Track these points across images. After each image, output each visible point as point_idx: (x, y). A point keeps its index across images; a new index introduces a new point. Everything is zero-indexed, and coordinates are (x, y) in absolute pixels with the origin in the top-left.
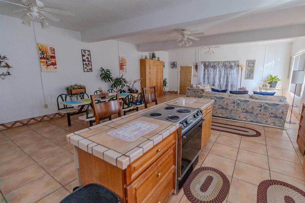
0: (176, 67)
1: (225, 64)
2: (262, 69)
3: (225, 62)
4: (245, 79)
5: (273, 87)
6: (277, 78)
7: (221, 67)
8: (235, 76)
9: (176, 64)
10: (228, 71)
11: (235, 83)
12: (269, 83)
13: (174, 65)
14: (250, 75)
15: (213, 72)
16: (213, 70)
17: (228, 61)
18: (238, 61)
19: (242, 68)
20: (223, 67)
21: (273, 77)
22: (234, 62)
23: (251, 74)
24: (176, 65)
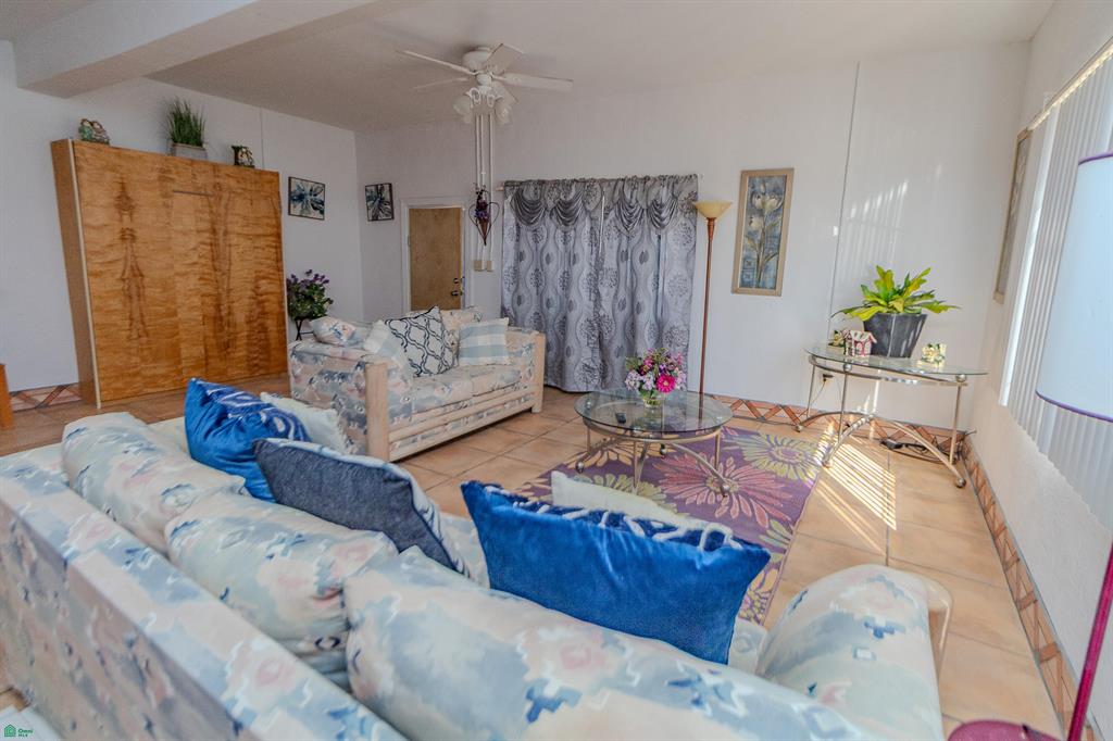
0: (392, 213)
1: (622, 193)
2: (836, 230)
3: (620, 183)
4: (735, 291)
5: (896, 355)
6: (924, 288)
7: (600, 214)
8: (674, 269)
9: (388, 198)
10: (634, 241)
11: (674, 319)
12: (868, 326)
13: (382, 199)
14: (761, 268)
15: (561, 245)
16: (560, 234)
17: (640, 176)
18: (691, 178)
19: (711, 220)
20: (612, 214)
21: (899, 283)
22: (672, 182)
23: (768, 258)
24: (391, 203)
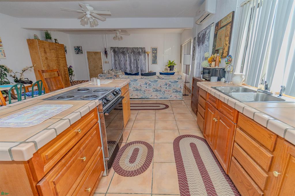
0: (82, 52)
1: (134, 50)
2: (163, 55)
3: (133, 48)
4: (151, 64)
5: (172, 70)
6: (174, 62)
7: (130, 53)
8: (143, 61)
9: (81, 49)
10: (137, 57)
11: (144, 69)
12: (169, 67)
13: (79, 50)
14: (155, 61)
15: (123, 58)
16: (123, 56)
17: (136, 47)
18: (144, 48)
19: (148, 54)
20: (132, 53)
21: (171, 62)
22: (141, 48)
23: (156, 59)
24: (82, 50)
